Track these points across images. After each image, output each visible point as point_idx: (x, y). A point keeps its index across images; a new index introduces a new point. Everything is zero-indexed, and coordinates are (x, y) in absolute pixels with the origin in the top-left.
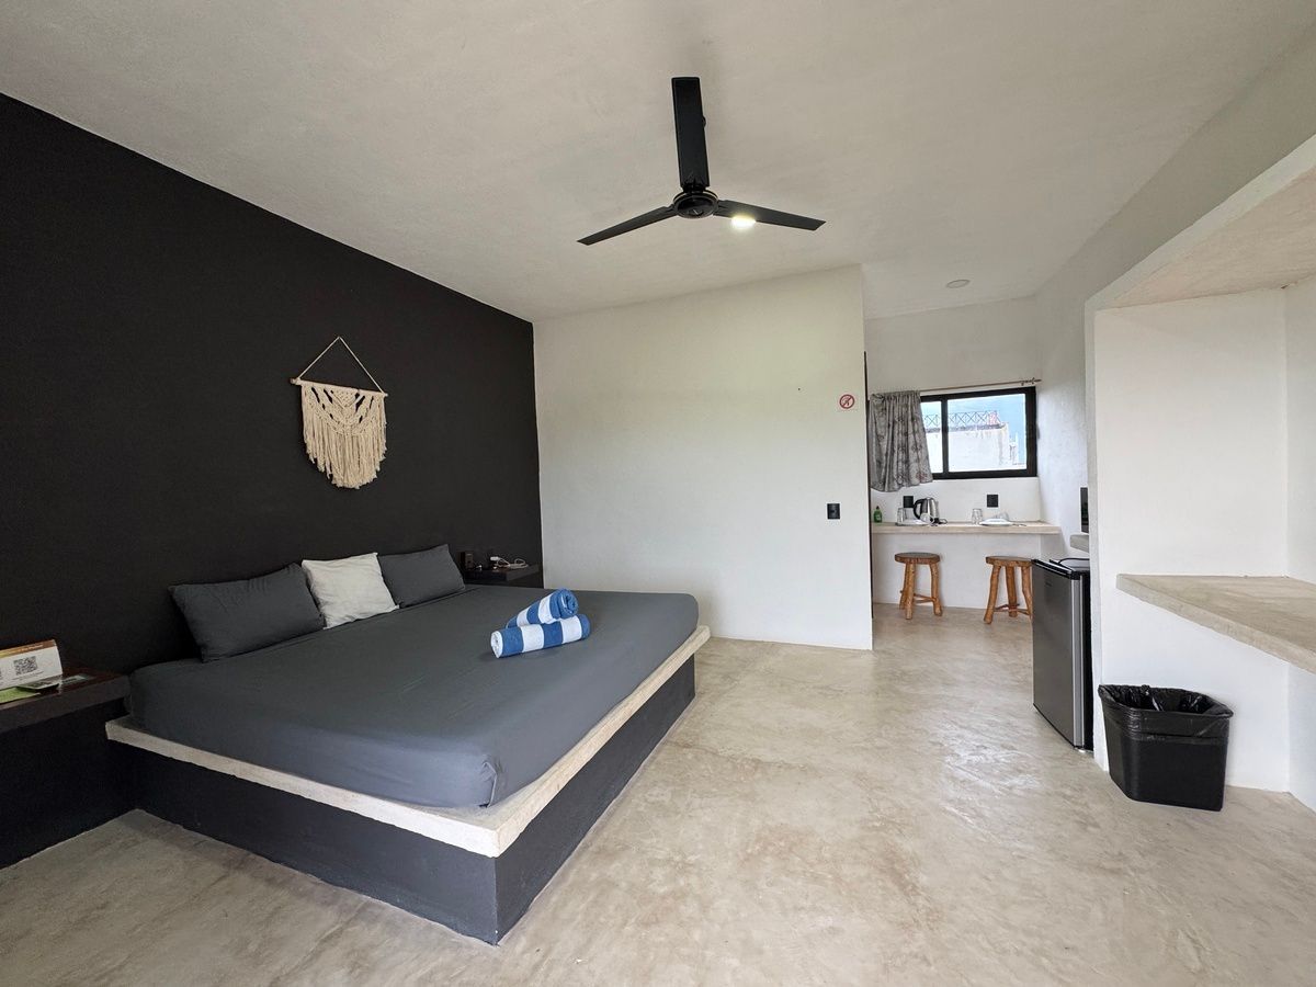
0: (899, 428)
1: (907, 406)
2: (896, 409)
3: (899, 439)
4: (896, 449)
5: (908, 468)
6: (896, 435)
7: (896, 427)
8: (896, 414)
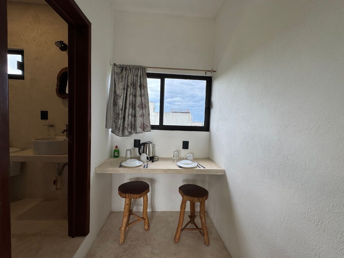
0: (130, 90)
1: (137, 76)
2: (130, 77)
3: (130, 99)
4: (128, 106)
5: (135, 121)
6: (128, 96)
7: (129, 90)
8: (130, 80)
